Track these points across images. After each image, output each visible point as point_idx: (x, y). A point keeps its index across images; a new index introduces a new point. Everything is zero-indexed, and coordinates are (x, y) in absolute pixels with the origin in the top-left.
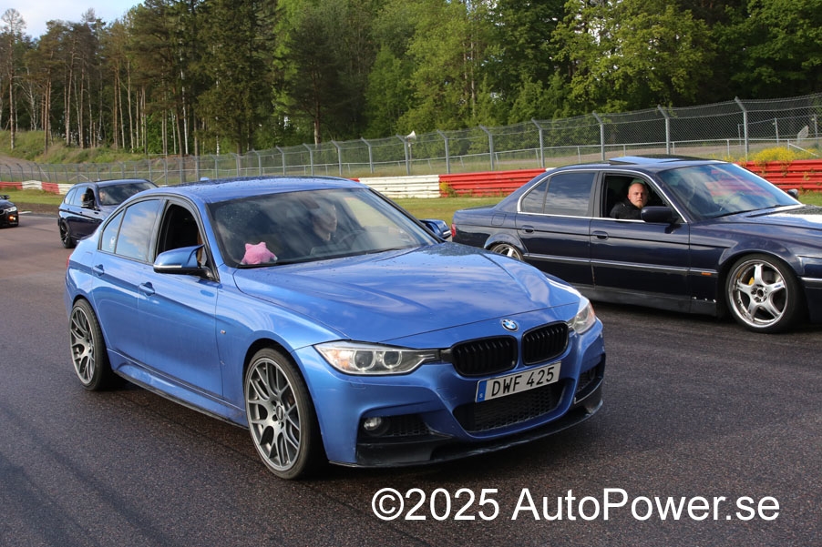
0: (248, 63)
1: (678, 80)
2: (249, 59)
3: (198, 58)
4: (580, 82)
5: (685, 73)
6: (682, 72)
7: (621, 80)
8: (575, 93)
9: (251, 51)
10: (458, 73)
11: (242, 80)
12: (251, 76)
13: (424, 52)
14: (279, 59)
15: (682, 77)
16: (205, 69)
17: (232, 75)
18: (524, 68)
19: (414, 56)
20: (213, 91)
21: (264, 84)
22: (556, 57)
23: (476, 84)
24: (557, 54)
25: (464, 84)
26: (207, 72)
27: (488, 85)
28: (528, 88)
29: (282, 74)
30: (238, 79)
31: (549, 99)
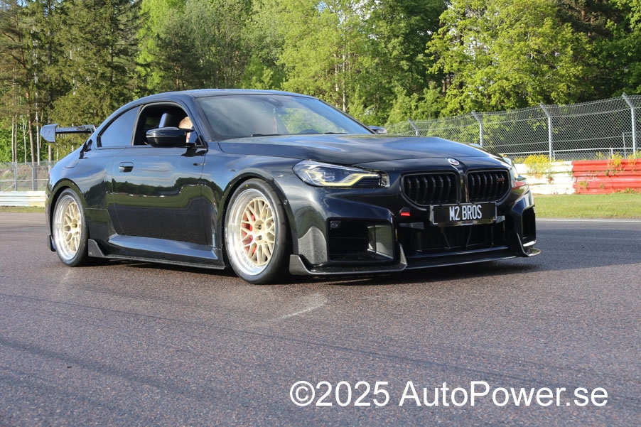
0: (110, 69)
1: (558, 95)
2: (109, 65)
3: (55, 62)
4: (455, 96)
5: (565, 87)
6: (562, 87)
7: (498, 95)
8: (450, 107)
9: (113, 56)
10: (329, 84)
11: (102, 85)
12: (112, 82)
13: (293, 62)
14: (142, 65)
15: (562, 92)
16: (63, 73)
17: (91, 81)
18: (398, 80)
19: (283, 65)
20: (70, 96)
21: (125, 91)
22: (430, 69)
23: (347, 97)
24: (432, 67)
25: (335, 96)
26: (65, 77)
27: (360, 97)
28: (401, 100)
29: (145, 81)
30: (97, 85)
31: (423, 113)
